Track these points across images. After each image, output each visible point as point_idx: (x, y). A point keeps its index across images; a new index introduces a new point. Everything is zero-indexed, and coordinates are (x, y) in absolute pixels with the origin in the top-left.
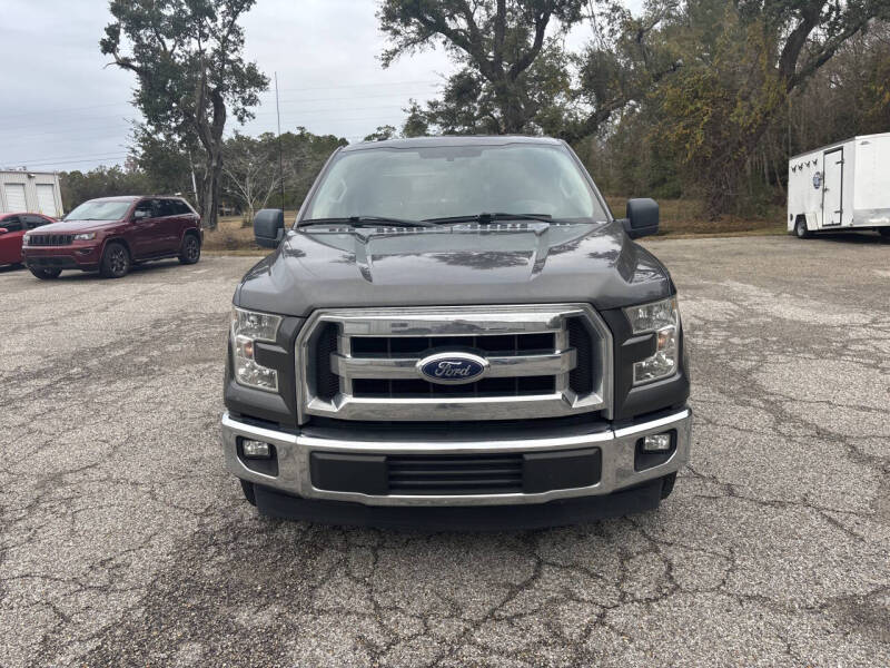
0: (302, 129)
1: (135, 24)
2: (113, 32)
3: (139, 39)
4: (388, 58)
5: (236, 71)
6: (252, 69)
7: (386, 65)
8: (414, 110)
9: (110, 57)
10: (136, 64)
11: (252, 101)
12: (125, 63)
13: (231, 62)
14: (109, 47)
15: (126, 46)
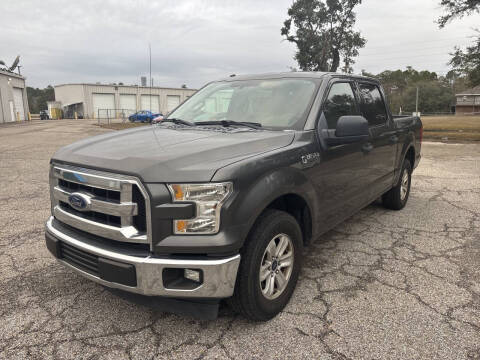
0: (410, 67)
1: (299, 18)
2: (288, 24)
3: (301, 26)
4: (444, 21)
5: (348, 38)
6: (357, 36)
7: (442, 26)
8: (457, 53)
9: (285, 36)
10: (297, 39)
11: (355, 53)
12: (291, 39)
13: (345, 33)
14: (285, 31)
15: (293, 30)
